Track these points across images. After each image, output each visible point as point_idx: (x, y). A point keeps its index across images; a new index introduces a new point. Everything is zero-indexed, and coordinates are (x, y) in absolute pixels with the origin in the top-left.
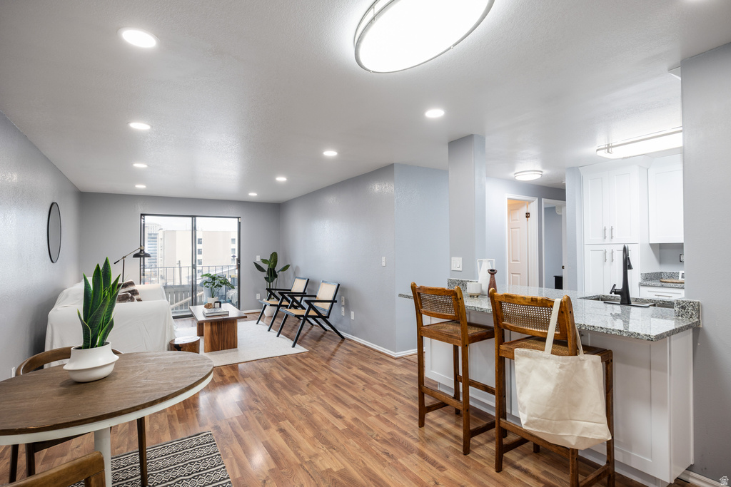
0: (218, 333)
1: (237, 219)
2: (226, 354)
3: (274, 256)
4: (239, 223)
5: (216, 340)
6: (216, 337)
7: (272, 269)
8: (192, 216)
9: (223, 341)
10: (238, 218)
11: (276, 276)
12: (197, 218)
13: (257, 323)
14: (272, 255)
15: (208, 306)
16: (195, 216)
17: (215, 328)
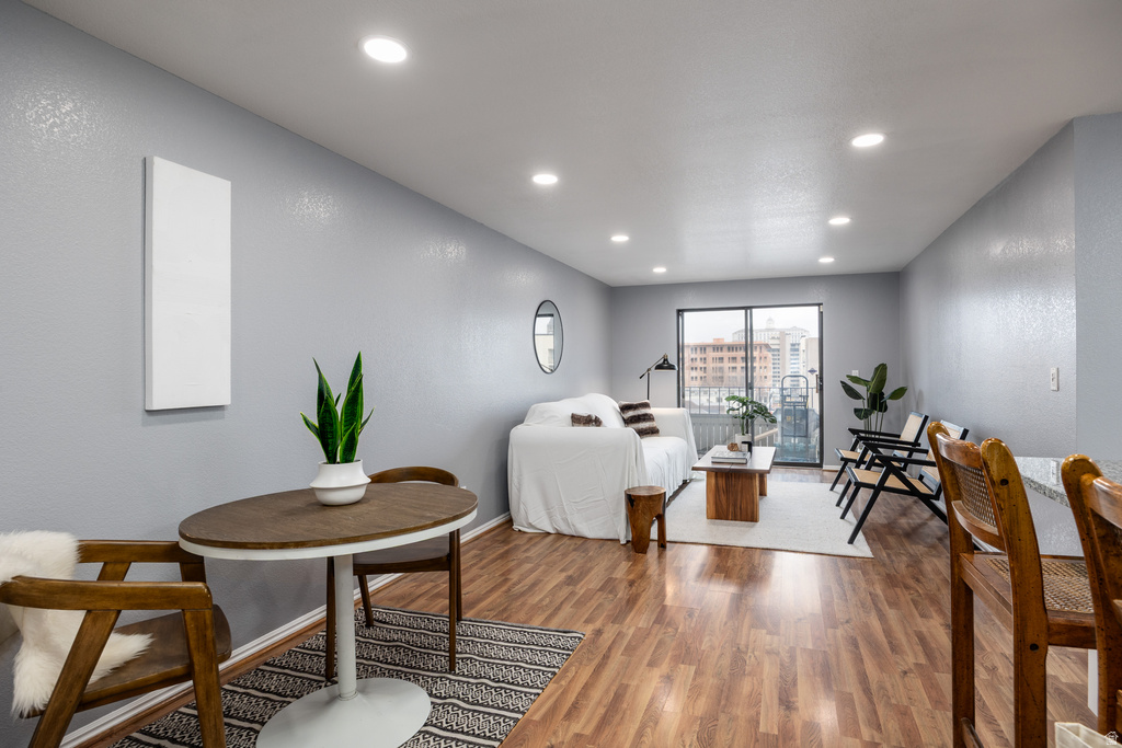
0: (727, 492)
1: (817, 308)
2: (724, 528)
3: (881, 371)
4: (821, 313)
5: (724, 502)
6: (723, 498)
7: (877, 394)
8: (745, 308)
9: (735, 505)
10: (819, 305)
11: (883, 408)
12: (754, 310)
13: (832, 489)
14: (877, 369)
15: (733, 447)
16: (751, 308)
17: (722, 482)
